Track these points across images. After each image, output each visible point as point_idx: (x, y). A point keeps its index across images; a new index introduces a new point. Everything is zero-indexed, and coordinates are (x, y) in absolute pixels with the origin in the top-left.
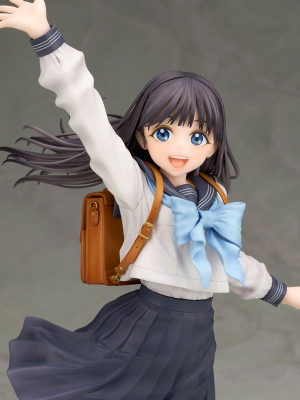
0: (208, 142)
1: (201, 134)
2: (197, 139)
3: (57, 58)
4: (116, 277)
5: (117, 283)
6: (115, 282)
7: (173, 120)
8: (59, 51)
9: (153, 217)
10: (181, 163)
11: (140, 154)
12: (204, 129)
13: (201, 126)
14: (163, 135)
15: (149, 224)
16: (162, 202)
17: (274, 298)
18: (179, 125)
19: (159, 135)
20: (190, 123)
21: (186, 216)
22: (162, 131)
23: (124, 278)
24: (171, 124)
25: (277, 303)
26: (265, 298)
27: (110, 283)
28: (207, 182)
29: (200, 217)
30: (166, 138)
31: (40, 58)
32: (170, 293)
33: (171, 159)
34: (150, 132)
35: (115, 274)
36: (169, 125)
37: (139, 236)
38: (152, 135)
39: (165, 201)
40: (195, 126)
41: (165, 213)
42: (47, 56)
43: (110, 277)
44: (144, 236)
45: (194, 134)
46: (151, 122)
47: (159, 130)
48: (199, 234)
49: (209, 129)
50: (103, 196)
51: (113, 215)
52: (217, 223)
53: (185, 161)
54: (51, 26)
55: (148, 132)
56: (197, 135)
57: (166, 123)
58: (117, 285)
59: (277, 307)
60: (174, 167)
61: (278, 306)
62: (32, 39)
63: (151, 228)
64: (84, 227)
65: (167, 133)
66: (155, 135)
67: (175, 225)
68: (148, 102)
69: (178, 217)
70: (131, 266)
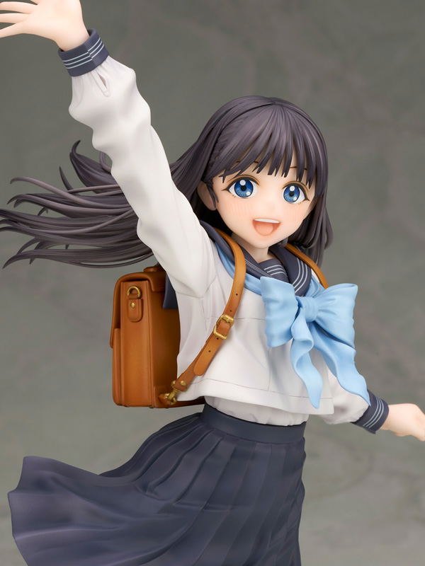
0: (306, 199)
1: (297, 186)
2: (292, 194)
3: (101, 78)
4: (172, 395)
5: (172, 404)
6: (168, 403)
7: (260, 168)
8: (104, 68)
9: (233, 308)
10: (270, 229)
12: (304, 180)
13: (300, 176)
14: (244, 188)
15: (228, 318)
16: (245, 286)
17: (371, 421)
18: (270, 173)
19: (238, 189)
20: (285, 172)
21: (285, 305)
22: (243, 183)
23: (185, 397)
24: (258, 173)
25: (374, 429)
26: (360, 422)
27: (163, 404)
28: (296, 256)
29: (300, 306)
30: (248, 193)
31: (73, 78)
32: (254, 417)
33: (256, 223)
34: (225, 185)
35: (170, 390)
36: (254, 174)
37: (213, 334)
38: (227, 189)
39: (248, 284)
40: (292, 176)
41: (250, 302)
42: (86, 75)
43: (161, 396)
44: (220, 335)
45: (288, 186)
46: (228, 171)
47: (237, 182)
48: (303, 331)
49: (309, 181)
50: (148, 277)
51: (164, 306)
52: (322, 315)
53: (276, 226)
54: (90, 32)
55: (220, 184)
56: (292, 189)
57: (250, 171)
59: (374, 433)
60: (261, 234)
61: (377, 432)
62: (62, 51)
63: (230, 323)
64: (118, 325)
65: (249, 186)
66: (232, 189)
67: (268, 317)
68: (221, 140)
69: (273, 306)
70: (198, 378)
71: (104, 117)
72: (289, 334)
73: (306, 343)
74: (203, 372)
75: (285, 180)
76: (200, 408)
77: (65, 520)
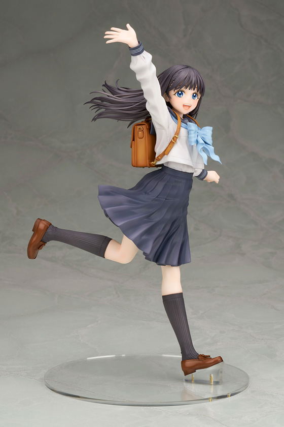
0: (198, 98)
1: (196, 94)
2: (194, 96)
6: (153, 165)
9: (178, 133)
10: (188, 108)
11: (169, 104)
13: (198, 91)
14: (180, 94)
16: (181, 126)
17: (202, 176)
18: (190, 89)
19: (178, 94)
20: (194, 90)
22: (180, 92)
24: (185, 89)
25: (202, 179)
27: (151, 166)
29: (198, 133)
30: (182, 96)
33: (184, 105)
34: (174, 93)
35: (154, 161)
40: (196, 91)
41: (183, 131)
43: (150, 163)
44: (174, 141)
45: (194, 94)
46: (176, 89)
47: (178, 92)
48: (201, 141)
49: (200, 92)
50: (145, 124)
53: (189, 107)
54: (139, 42)
55: (172, 93)
57: (183, 89)
58: (154, 167)
60: (185, 109)
62: (130, 48)
63: (177, 138)
64: (134, 140)
65: (182, 94)
66: (176, 95)
67: (190, 136)
68: (173, 79)
69: (192, 132)
70: (166, 156)
71: (142, 70)
72: (197, 142)
73: (203, 144)
74: (168, 154)
75: (193, 92)
76: (161, 168)
77: (121, 204)
